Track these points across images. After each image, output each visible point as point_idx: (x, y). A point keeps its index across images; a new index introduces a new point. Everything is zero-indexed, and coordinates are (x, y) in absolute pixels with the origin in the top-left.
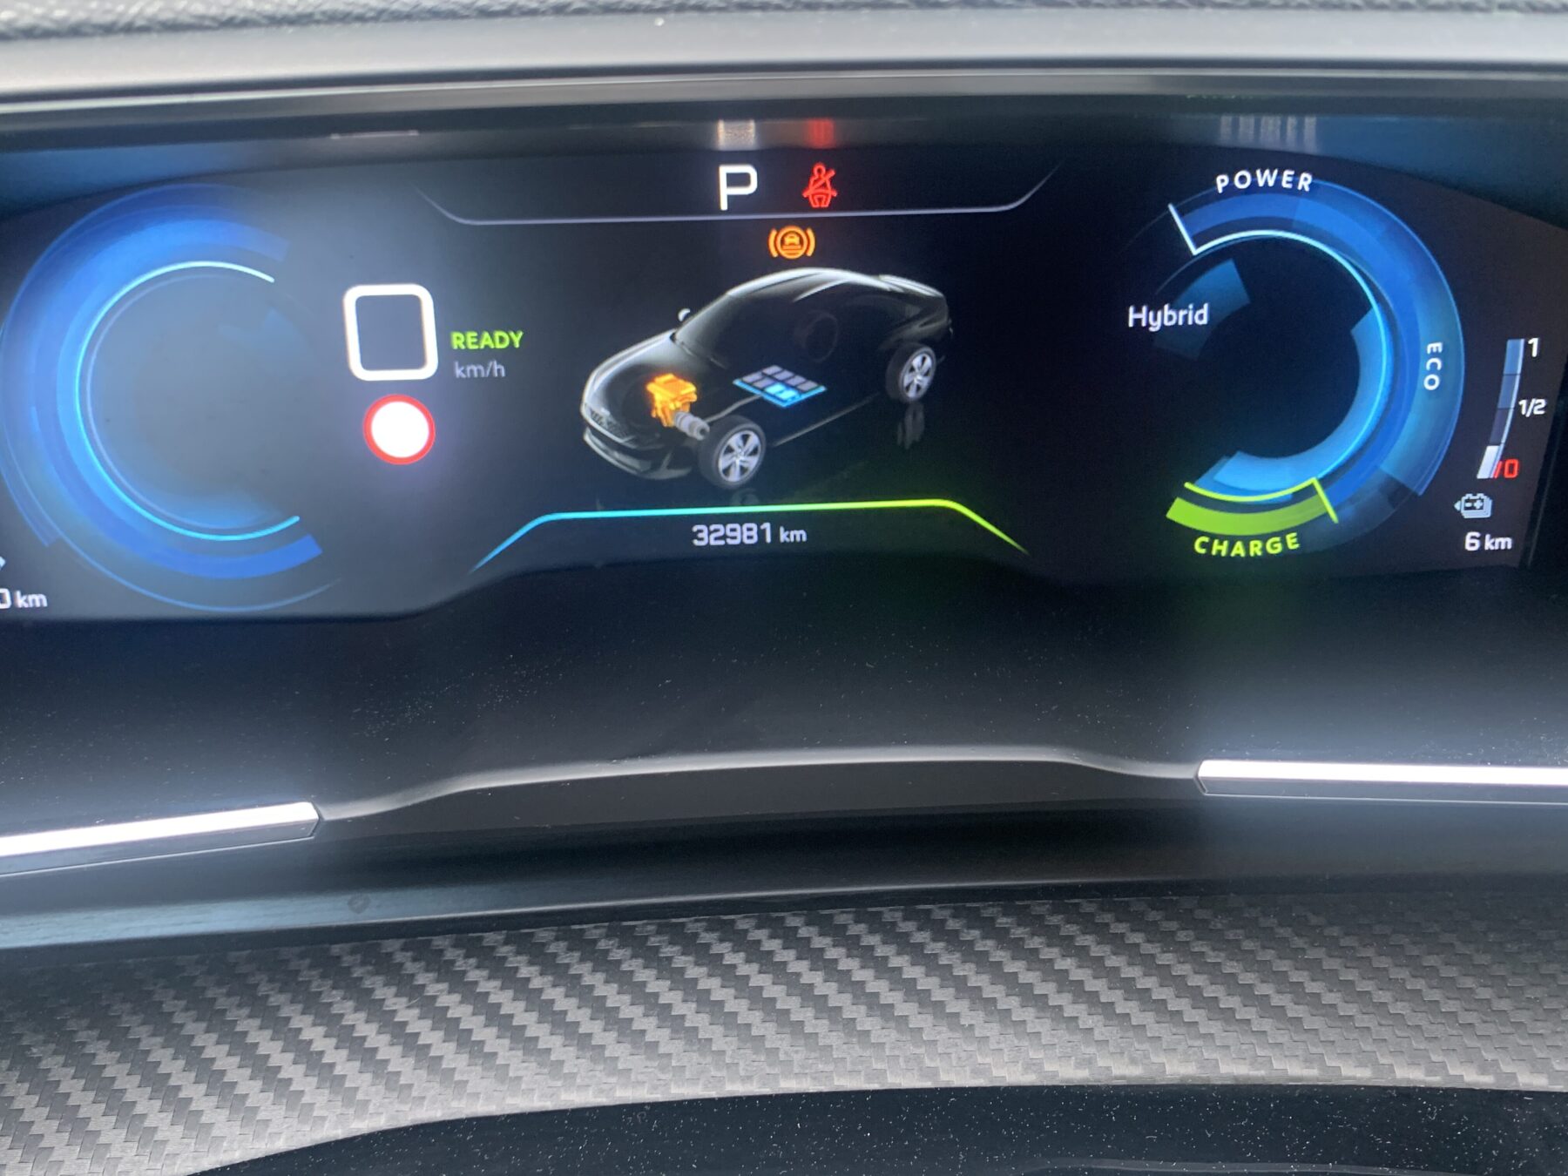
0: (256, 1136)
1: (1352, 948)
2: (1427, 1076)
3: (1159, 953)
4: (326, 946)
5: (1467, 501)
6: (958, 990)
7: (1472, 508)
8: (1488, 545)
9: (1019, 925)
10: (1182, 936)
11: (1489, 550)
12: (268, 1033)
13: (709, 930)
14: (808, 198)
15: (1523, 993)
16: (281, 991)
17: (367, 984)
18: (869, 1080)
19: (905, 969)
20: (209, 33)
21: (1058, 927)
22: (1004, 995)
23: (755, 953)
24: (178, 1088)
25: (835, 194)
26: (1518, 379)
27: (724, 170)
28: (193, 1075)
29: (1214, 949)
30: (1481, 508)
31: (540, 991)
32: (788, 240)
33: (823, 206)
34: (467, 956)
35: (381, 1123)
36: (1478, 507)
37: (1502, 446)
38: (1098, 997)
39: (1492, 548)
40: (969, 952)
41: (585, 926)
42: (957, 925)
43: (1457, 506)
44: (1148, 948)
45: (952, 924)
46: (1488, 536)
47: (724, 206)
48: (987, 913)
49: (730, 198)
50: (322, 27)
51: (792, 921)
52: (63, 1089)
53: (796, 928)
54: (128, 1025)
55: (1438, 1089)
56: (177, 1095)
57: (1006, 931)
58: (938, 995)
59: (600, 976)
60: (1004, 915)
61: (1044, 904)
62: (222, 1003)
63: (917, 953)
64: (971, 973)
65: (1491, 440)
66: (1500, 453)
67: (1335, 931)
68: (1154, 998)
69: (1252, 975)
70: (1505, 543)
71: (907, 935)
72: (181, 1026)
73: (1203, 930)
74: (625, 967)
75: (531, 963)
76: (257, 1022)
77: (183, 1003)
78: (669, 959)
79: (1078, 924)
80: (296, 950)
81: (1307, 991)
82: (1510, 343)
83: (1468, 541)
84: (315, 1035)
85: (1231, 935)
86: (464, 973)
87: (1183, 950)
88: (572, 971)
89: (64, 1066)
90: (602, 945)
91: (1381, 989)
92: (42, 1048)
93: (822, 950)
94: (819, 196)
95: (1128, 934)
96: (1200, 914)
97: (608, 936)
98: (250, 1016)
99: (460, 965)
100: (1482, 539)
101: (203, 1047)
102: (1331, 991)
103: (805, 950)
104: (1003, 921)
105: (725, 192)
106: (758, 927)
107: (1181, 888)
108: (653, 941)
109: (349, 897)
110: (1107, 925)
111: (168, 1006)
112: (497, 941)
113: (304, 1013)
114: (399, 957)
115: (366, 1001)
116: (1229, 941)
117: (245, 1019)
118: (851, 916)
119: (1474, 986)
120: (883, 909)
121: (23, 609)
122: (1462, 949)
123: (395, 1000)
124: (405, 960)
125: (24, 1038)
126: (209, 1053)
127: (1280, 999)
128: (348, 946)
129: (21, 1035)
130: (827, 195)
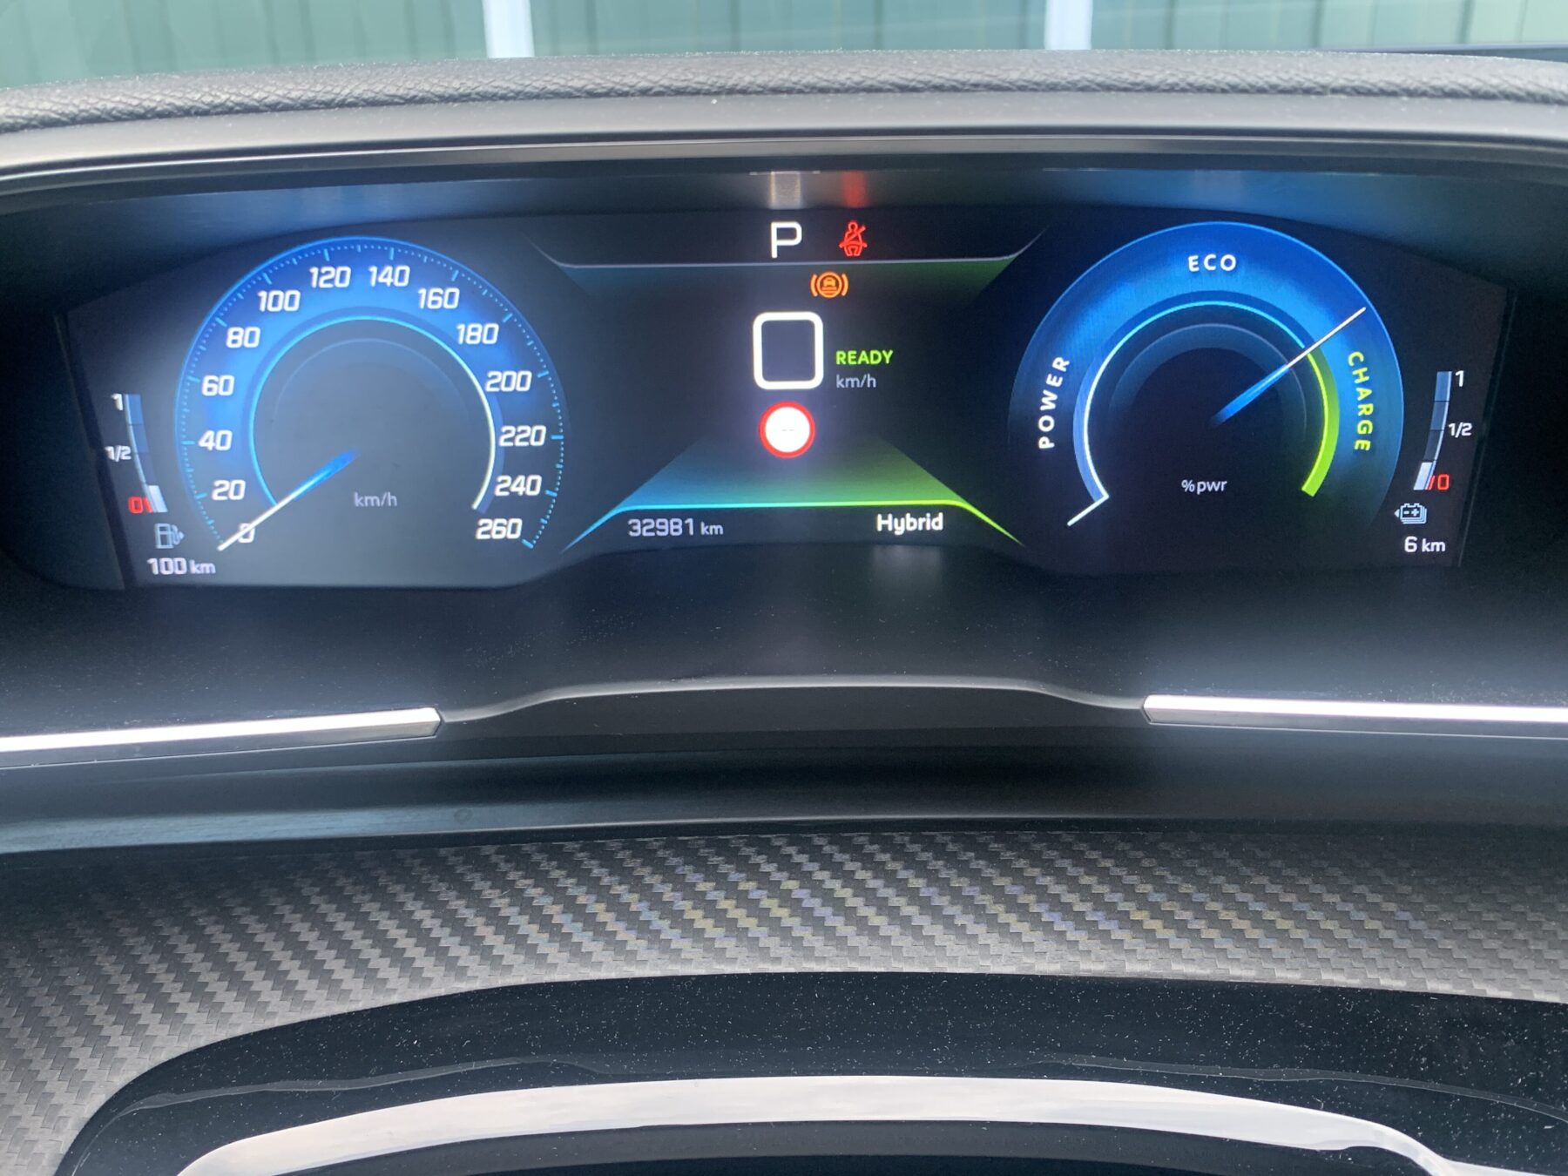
0: (376, 991)
1: (1293, 877)
2: (1348, 978)
3: (1126, 875)
4: (436, 849)
5: (1405, 509)
6: (953, 897)
7: (1410, 515)
8: (1425, 548)
9: (1008, 850)
10: (1146, 863)
11: (1426, 552)
12: (386, 914)
13: (748, 845)
14: (843, 249)
15: (1437, 917)
16: (398, 882)
17: (468, 878)
18: (877, 965)
19: (911, 881)
21: (1041, 852)
22: (992, 901)
23: (786, 865)
24: (315, 952)
25: (866, 246)
26: (1447, 404)
27: (775, 226)
28: (326, 943)
29: (1172, 874)
30: (1418, 516)
31: (609, 887)
32: (826, 283)
33: (855, 255)
34: (550, 860)
35: (477, 985)
36: (1415, 515)
37: (1435, 463)
38: (1071, 907)
39: (1428, 550)
40: (964, 869)
41: (646, 840)
42: (956, 848)
43: (1397, 513)
44: (1116, 871)
45: (951, 847)
46: (1424, 540)
47: (774, 254)
48: (981, 840)
49: (780, 248)
51: (818, 840)
52: (223, 949)
53: (821, 846)
54: (274, 904)
55: (1356, 989)
56: (313, 957)
57: (997, 854)
58: (937, 901)
59: (658, 878)
60: (995, 842)
61: (1031, 834)
62: (349, 890)
63: (922, 870)
64: (965, 885)
65: (1425, 457)
66: (1433, 468)
67: (1279, 863)
68: (1119, 909)
69: (1204, 895)
70: (1440, 546)
71: (914, 854)
72: (317, 906)
73: (1165, 860)
74: (679, 871)
75: (602, 866)
76: (377, 905)
77: (317, 889)
78: (716, 867)
79: (1057, 850)
80: (410, 852)
81: (1250, 909)
82: (1439, 374)
83: (1407, 544)
84: (424, 915)
85: (1188, 863)
86: (547, 872)
87: (1147, 874)
88: (636, 873)
89: (224, 932)
90: (660, 853)
91: (1314, 910)
92: (206, 919)
93: (841, 864)
94: (853, 247)
95: (1100, 860)
96: (1163, 846)
97: (665, 847)
98: (371, 901)
99: (544, 866)
100: (1419, 543)
101: (335, 923)
102: (1271, 910)
103: (827, 863)
104: (994, 846)
105: (776, 243)
106: (790, 844)
107: (1149, 826)
108: (703, 852)
109: (455, 810)
110: (1082, 852)
111: (306, 891)
112: (574, 849)
113: (415, 899)
114: (494, 859)
115: (465, 891)
116: (1187, 868)
117: (368, 902)
118: (867, 838)
119: (1395, 910)
120: (894, 834)
121: (196, 575)
122: (1387, 881)
123: (490, 891)
124: (499, 861)
125: (193, 910)
126: (339, 927)
127: (1227, 915)
128: (453, 850)
129: (190, 909)
130: (859, 246)
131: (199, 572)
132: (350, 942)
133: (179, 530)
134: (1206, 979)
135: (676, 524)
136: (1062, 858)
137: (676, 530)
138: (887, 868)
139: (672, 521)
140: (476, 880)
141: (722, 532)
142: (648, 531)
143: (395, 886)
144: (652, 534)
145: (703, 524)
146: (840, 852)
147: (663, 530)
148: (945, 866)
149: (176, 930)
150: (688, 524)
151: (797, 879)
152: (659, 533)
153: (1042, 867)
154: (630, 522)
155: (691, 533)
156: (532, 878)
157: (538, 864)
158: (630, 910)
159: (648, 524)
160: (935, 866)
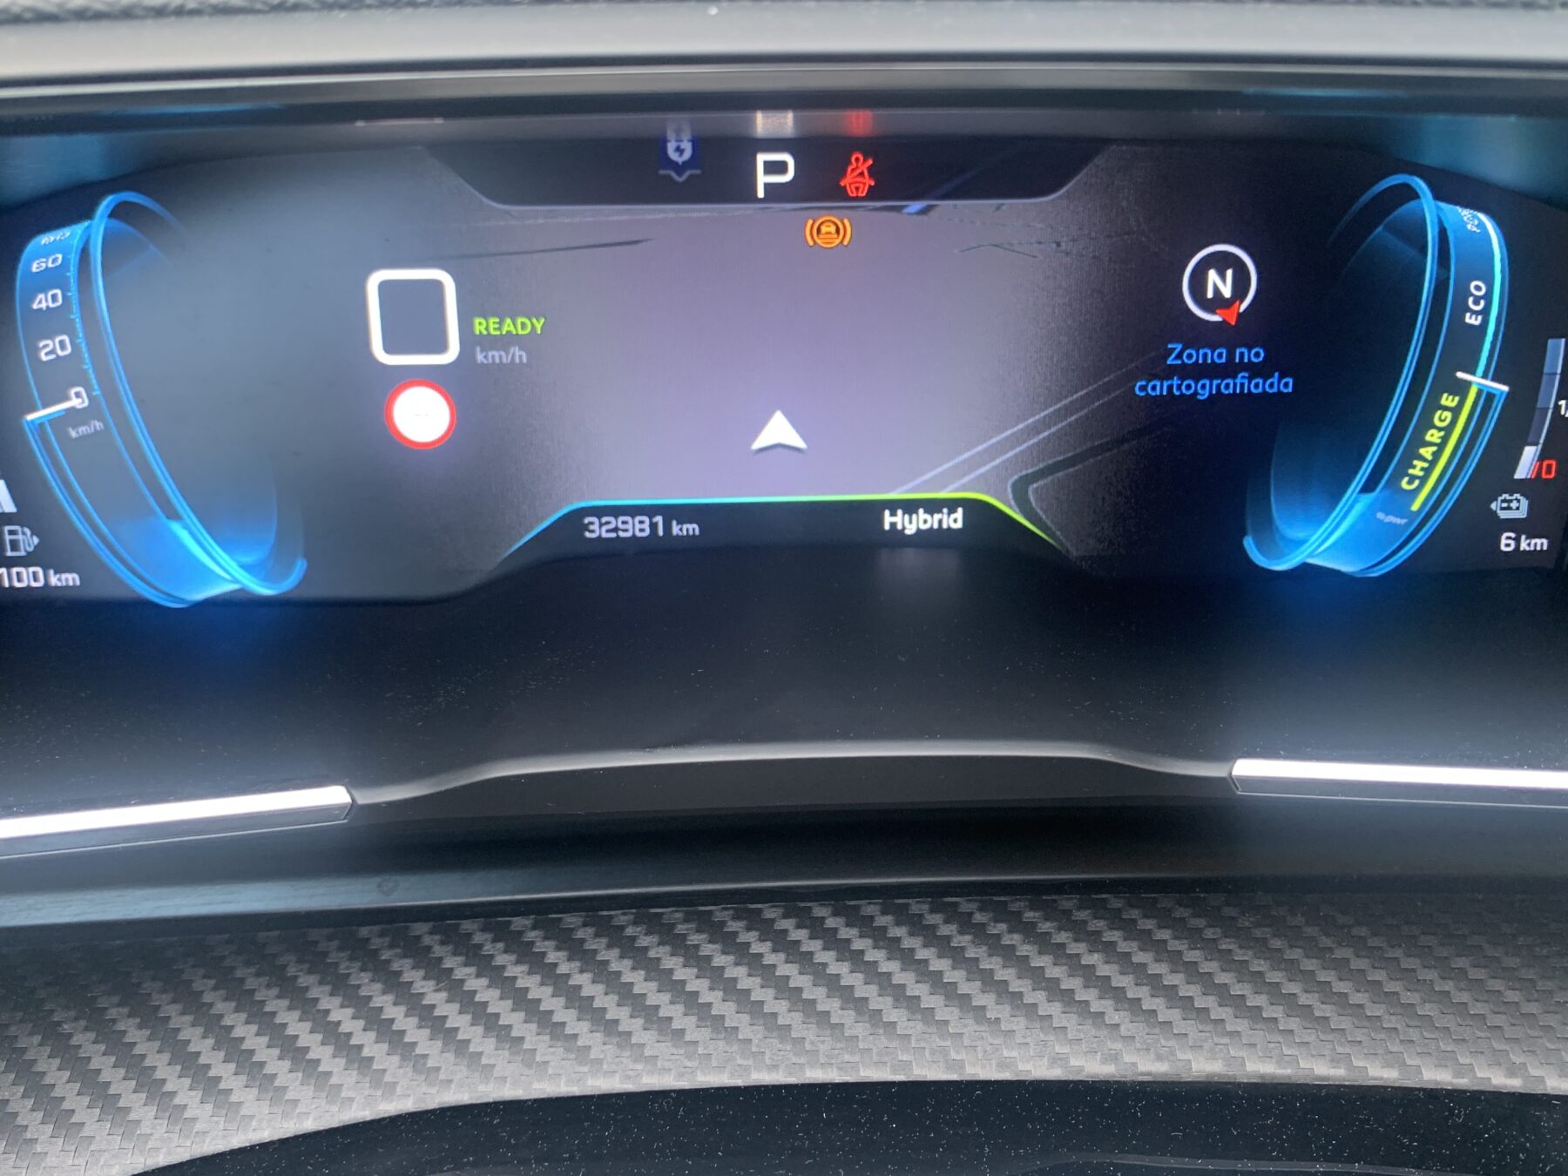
0: (285, 1115)
1: (1380, 948)
2: (1453, 1077)
3: (1188, 950)
4: (355, 928)
5: (1503, 501)
6: (984, 983)
7: (1509, 508)
8: (1524, 546)
9: (1046, 920)
10: (1209, 933)
11: (1525, 551)
12: (296, 1014)
13: (736, 918)
14: (845, 187)
15: (1552, 997)
16: (310, 972)
17: (395, 966)
18: (894, 1072)
19: (931, 962)
20: (261, 16)
21: (1085, 922)
22: (1030, 987)
23: (782, 943)
24: (208, 1066)
25: (873, 184)
26: (1558, 377)
27: (762, 158)
28: (222, 1054)
29: (1241, 947)
30: (1518, 508)
31: (568, 976)
32: (824, 229)
33: (860, 195)
34: (495, 941)
35: (407, 1105)
36: (1514, 508)
37: (1540, 447)
38: (1125, 993)
39: (1527, 549)
40: (995, 946)
41: (612, 913)
42: (984, 918)
43: (1493, 506)
44: (1174, 945)
45: (979, 917)
46: (1523, 537)
47: (761, 194)
48: (1014, 907)
49: (767, 186)
50: (373, 11)
51: (819, 911)
52: (94, 1065)
53: (823, 919)
54: (157, 1003)
55: (1464, 1092)
56: (206, 1073)
57: (1033, 925)
58: (964, 988)
59: (628, 963)
60: (1031, 909)
61: (1071, 899)
62: (251, 983)
63: (945, 947)
64: (997, 967)
65: (1529, 440)
66: (1538, 453)
67: (1363, 931)
68: (1181, 995)
69: (1280, 974)
70: (1541, 543)
71: (934, 927)
72: (211, 1005)
73: (1231, 929)
74: (652, 954)
75: (558, 949)
76: (285, 1003)
77: (212, 982)
78: (697, 947)
79: (1105, 919)
80: (326, 931)
81: (1334, 990)
82: (1551, 342)
83: (1504, 541)
84: (342, 1015)
85: (1258, 933)
86: (492, 956)
87: (1211, 948)
88: (599, 958)
89: (95, 1042)
90: (629, 931)
91: (1409, 990)
92: (73, 1025)
93: (848, 941)
94: (857, 185)
95: (1156, 930)
96: (1229, 911)
97: (635, 923)
98: (278, 997)
99: (488, 949)
100: (1517, 540)
101: (232, 1027)
102: (1358, 991)
103: (832, 941)
104: (1029, 915)
105: (762, 179)
106: (785, 916)
107: (1211, 885)
108: (681, 928)
109: (378, 879)
110: (1134, 921)
111: (198, 985)
112: (525, 926)
113: (332, 995)
114: (427, 940)
115: (394, 984)
116: (1257, 939)
117: (273, 999)
118: (878, 907)
119: (1502, 988)
120: (910, 901)
121: (56, 588)
122: (1490, 952)
123: (423, 983)
124: (433, 944)
125: (56, 1014)
126: (238, 1032)
127: (1307, 998)
128: (376, 928)
129: (52, 1011)
130: (864, 184)
131: (59, 584)
132: (252, 1052)
133: (32, 534)
134: (1288, 1081)
135: (641, 522)
136: (1111, 929)
137: (642, 530)
138: (902, 946)
139: (638, 519)
140: (405, 969)
141: (697, 532)
142: (608, 531)
143: (307, 977)
144: (613, 535)
145: (674, 523)
146: (847, 926)
147: (626, 530)
148: (973, 942)
149: (36, 1039)
150: (656, 524)
151: (796, 962)
152: (622, 534)
153: (1088, 941)
154: (587, 520)
155: (661, 533)
156: (474, 965)
157: (480, 946)
158: (595, 1006)
159: (608, 523)
160: (959, 943)
